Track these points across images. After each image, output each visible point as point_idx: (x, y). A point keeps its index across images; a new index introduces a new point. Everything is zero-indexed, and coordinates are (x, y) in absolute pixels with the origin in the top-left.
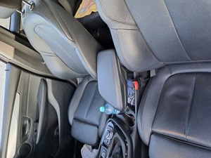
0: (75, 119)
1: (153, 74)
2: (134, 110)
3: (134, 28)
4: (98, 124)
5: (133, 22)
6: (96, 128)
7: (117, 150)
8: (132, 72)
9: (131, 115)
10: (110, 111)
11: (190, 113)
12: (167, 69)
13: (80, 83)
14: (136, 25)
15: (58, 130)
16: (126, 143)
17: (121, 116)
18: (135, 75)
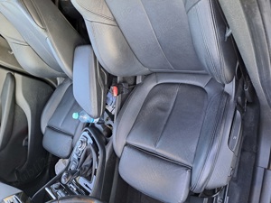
0: (48, 127)
1: (139, 81)
2: (113, 120)
3: (112, 23)
4: (73, 133)
5: (111, 16)
6: (70, 138)
7: (88, 162)
8: (116, 77)
9: (110, 125)
10: (86, 118)
11: (165, 126)
12: (154, 77)
13: (61, 85)
14: (115, 20)
15: (27, 140)
16: (97, 155)
17: (99, 126)
18: (119, 80)
